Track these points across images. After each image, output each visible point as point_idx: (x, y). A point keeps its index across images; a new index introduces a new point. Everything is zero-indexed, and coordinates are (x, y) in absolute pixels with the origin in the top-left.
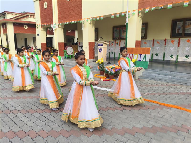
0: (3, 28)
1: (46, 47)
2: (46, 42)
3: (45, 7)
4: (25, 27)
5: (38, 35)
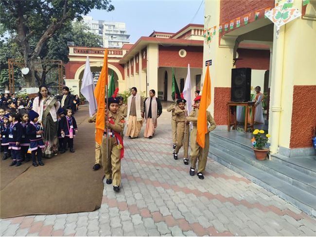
0: (143, 57)
4: (182, 53)
5: (209, 63)
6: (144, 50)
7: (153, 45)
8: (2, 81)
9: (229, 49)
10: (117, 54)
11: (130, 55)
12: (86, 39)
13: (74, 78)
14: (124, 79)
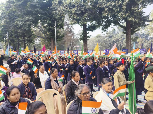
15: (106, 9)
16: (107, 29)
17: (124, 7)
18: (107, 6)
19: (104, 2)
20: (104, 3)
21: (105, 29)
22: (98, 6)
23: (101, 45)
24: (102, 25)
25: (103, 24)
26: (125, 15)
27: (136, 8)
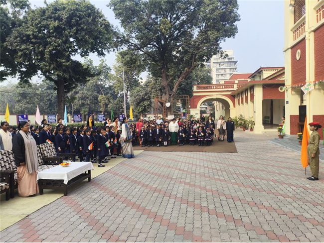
0: (251, 92)
1: (298, 121)
2: (298, 114)
3: (298, 58)
4: (281, 89)
5: (287, 102)
6: (252, 88)
7: (259, 85)
8: (139, 110)
9: (298, 96)
10: (229, 88)
11: (241, 90)
12: (199, 72)
13: (196, 108)
14: (234, 107)
15: (20, 53)
16: (31, 79)
17: (47, 56)
18: (21, 49)
19: (17, 42)
20: (16, 44)
21: (26, 78)
22: (5, 45)
23: (28, 103)
24: (20, 71)
25: (22, 70)
26: (50, 66)
27: (64, 61)
